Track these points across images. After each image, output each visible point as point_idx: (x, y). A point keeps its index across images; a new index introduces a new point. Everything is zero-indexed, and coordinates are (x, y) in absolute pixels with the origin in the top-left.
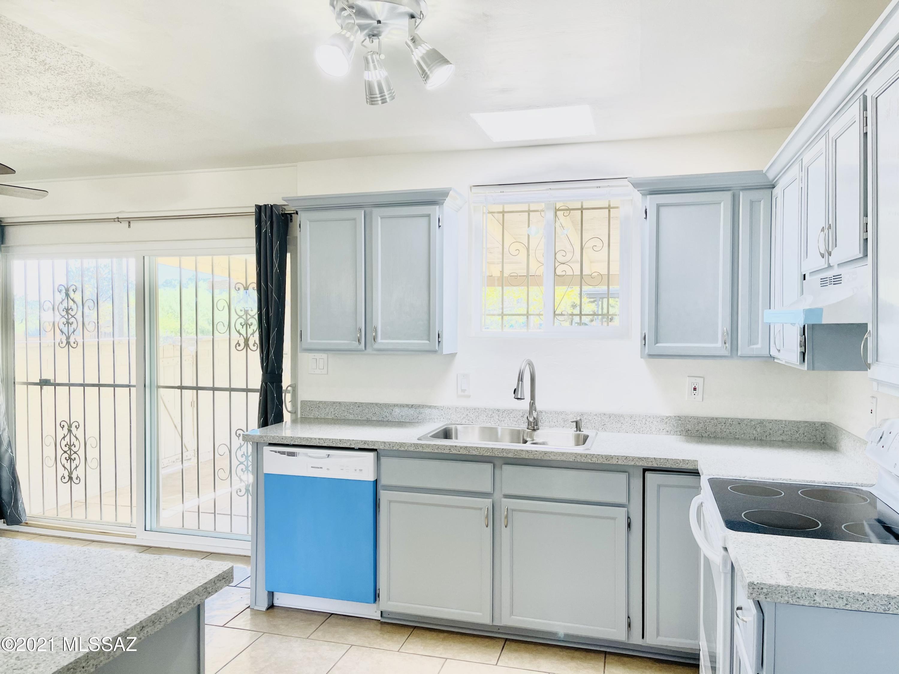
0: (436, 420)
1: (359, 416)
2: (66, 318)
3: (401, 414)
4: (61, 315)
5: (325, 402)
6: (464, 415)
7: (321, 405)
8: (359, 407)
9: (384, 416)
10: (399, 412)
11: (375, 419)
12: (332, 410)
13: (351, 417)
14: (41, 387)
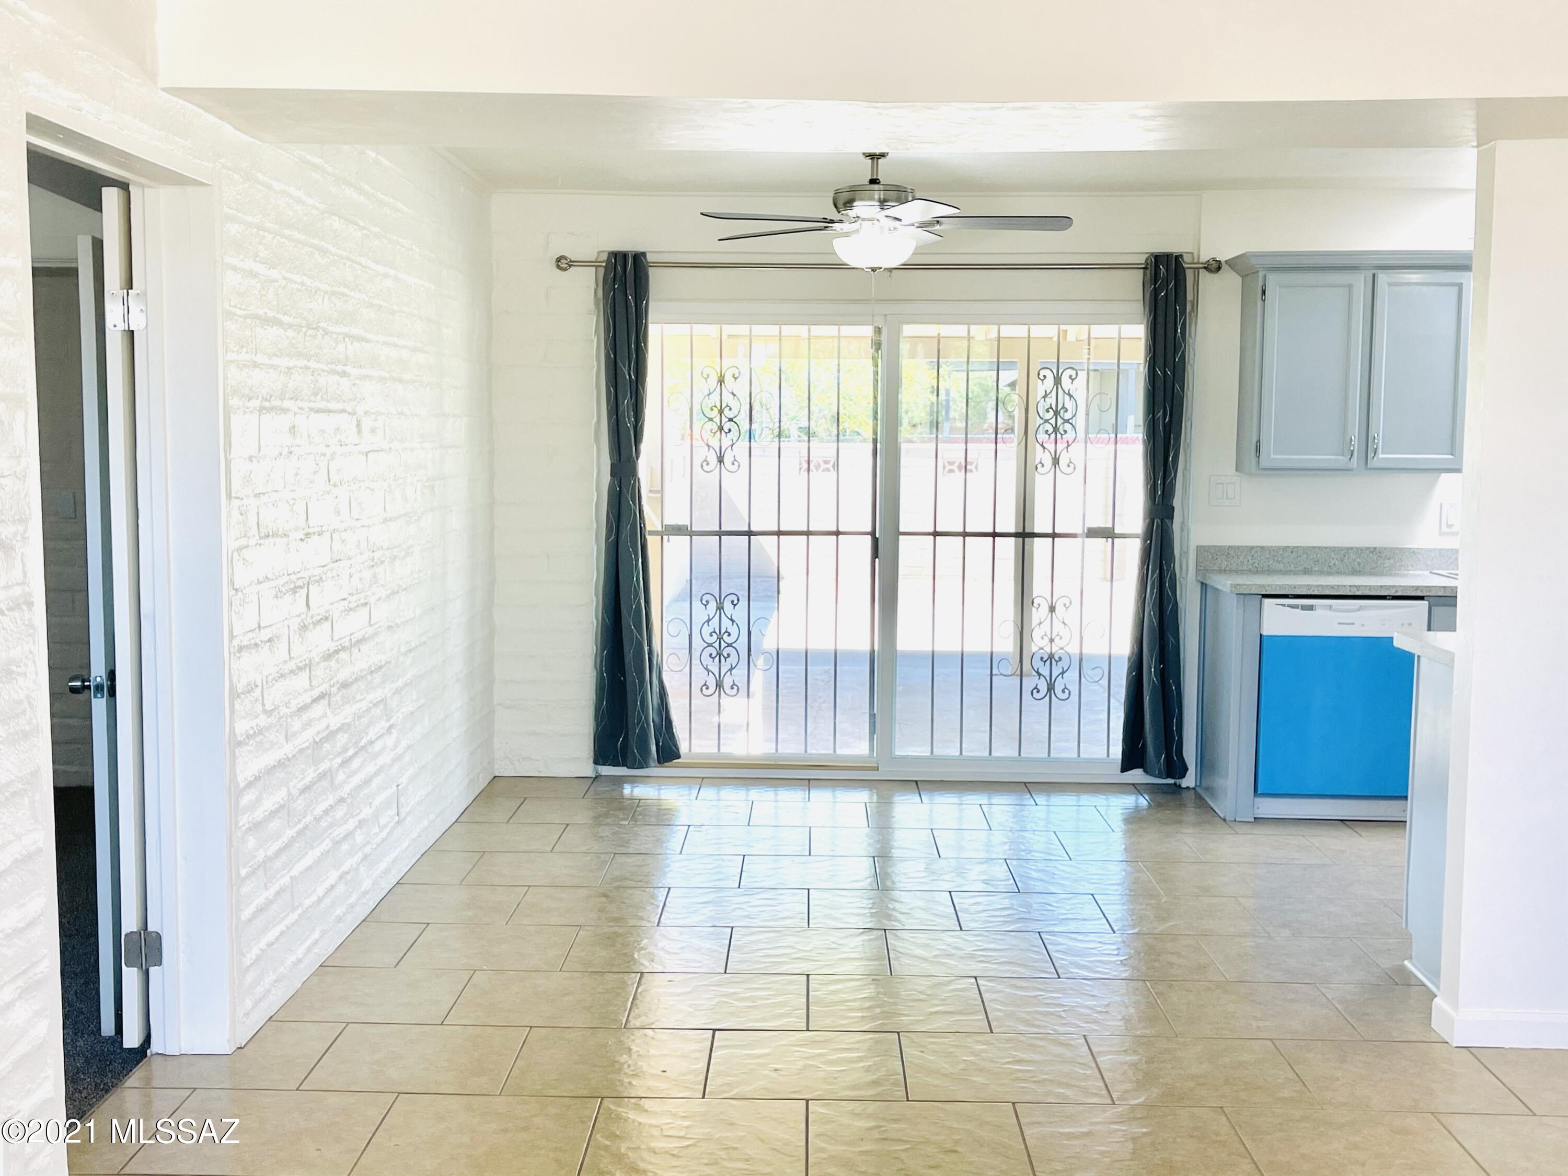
0: (1410, 568)
1: (1292, 566)
3: (1358, 560)
4: (707, 417)
5: (1238, 547)
6: (1451, 560)
7: (1232, 552)
8: (1292, 552)
9: (1330, 564)
10: (1354, 557)
11: (1317, 569)
12: (1250, 558)
13: (1280, 566)
14: (662, 538)
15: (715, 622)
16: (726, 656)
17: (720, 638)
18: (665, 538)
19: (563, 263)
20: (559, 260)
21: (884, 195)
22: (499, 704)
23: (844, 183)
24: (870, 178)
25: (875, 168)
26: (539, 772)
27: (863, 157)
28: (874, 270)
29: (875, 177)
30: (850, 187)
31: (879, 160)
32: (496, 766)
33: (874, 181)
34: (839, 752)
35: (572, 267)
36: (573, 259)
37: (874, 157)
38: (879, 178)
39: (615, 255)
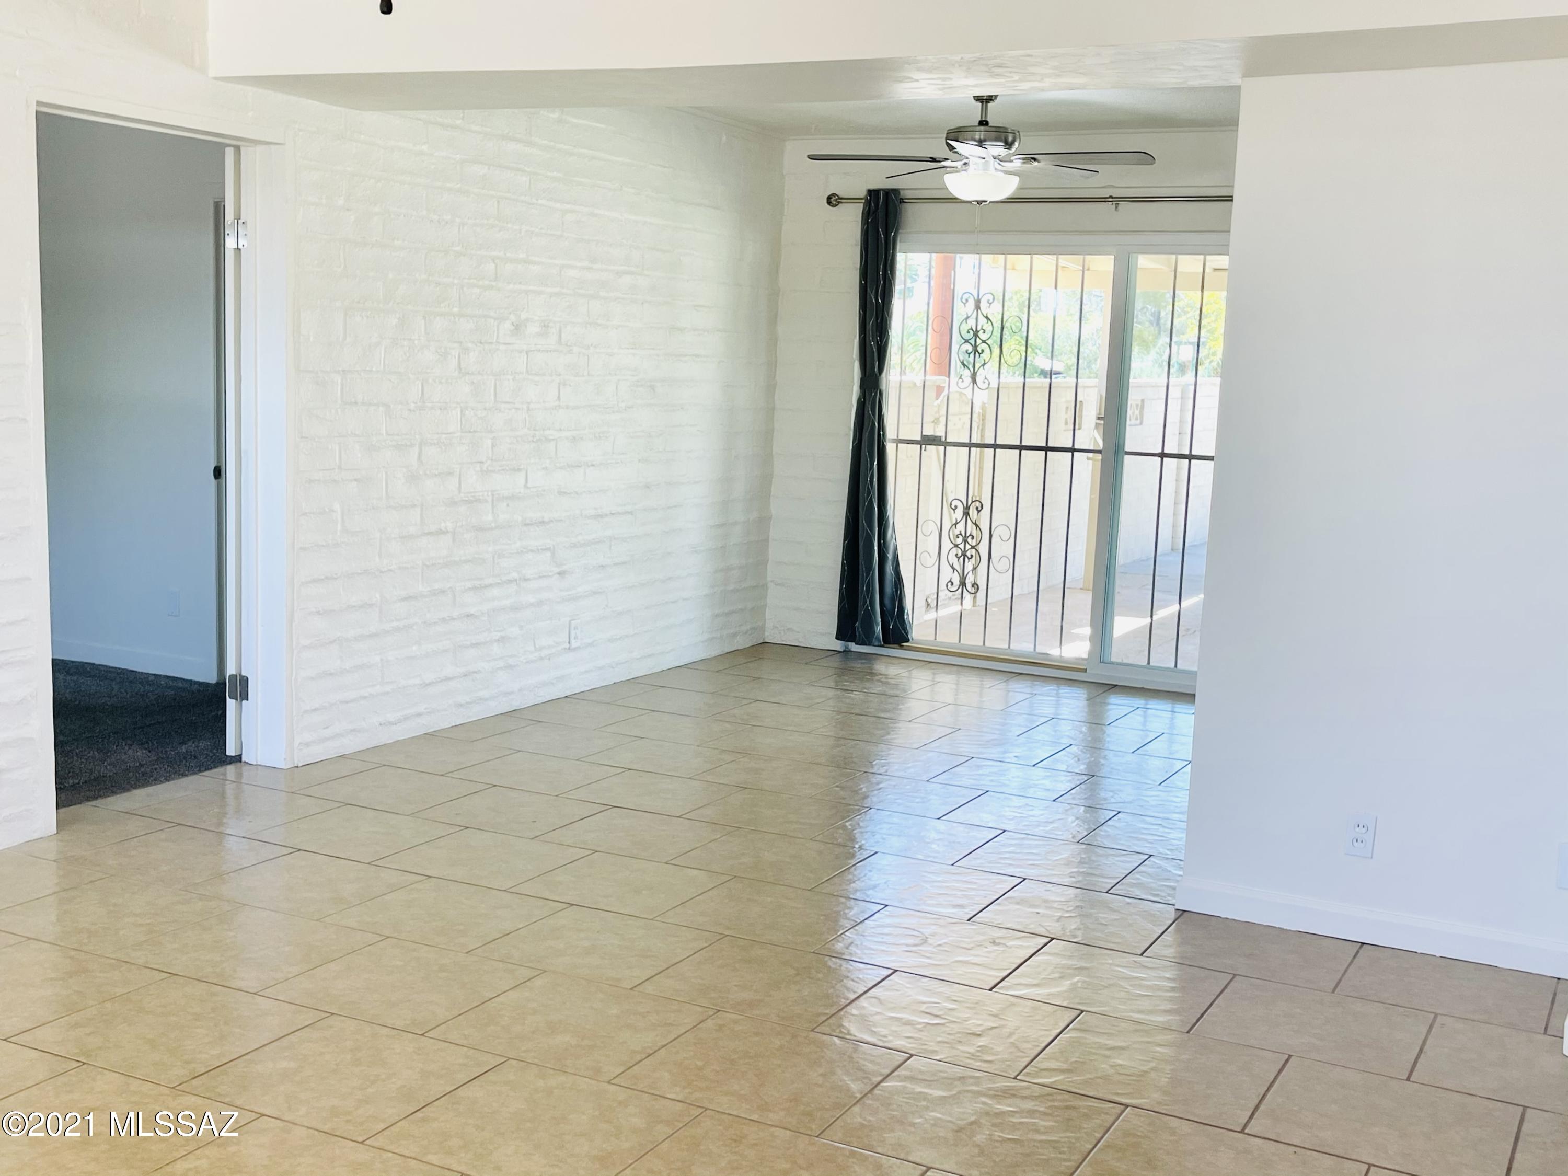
2: (971, 344)
4: (964, 339)
14: (921, 446)
15: (961, 527)
16: (970, 557)
17: (965, 541)
18: (923, 446)
19: (833, 200)
20: (829, 198)
21: (984, 135)
22: (772, 581)
23: (953, 126)
24: (980, 119)
25: (984, 111)
26: (799, 642)
27: (974, 102)
28: (979, 202)
29: (983, 119)
30: (958, 128)
31: (989, 105)
32: (767, 634)
33: (984, 123)
34: (1038, 650)
35: (840, 205)
36: (841, 196)
37: (985, 100)
38: (988, 120)
39: (870, 192)
